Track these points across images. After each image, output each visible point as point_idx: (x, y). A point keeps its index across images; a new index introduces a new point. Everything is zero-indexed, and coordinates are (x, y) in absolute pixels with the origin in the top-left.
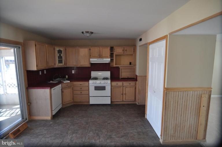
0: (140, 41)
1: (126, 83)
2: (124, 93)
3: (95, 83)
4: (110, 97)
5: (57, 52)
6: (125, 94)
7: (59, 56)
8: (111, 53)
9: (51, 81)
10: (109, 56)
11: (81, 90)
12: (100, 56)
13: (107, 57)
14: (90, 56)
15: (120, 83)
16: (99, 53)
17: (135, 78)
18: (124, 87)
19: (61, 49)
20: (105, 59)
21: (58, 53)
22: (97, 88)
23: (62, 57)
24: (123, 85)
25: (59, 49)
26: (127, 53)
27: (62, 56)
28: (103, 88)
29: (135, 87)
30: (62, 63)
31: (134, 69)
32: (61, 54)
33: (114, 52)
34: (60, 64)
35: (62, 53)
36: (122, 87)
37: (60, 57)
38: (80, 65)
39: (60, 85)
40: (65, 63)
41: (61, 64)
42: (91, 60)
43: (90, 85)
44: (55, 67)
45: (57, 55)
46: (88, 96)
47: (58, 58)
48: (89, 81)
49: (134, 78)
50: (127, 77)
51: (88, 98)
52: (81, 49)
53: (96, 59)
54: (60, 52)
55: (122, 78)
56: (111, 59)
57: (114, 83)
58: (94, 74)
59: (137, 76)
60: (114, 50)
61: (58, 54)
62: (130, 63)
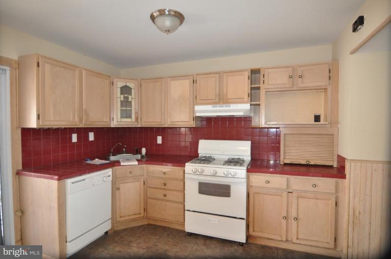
0: (355, 30)
1: (299, 183)
2: (293, 214)
3: (201, 174)
4: (244, 222)
5: (119, 90)
6: (296, 219)
7: (122, 99)
8: (252, 89)
9: (97, 159)
10: (246, 98)
11: (164, 189)
12: (222, 99)
13: (240, 101)
14: (196, 100)
15: (278, 181)
16: (217, 90)
17: (335, 165)
18: (294, 194)
19: (128, 84)
20: (233, 107)
21: (122, 94)
22: (206, 189)
23: (131, 102)
24: (288, 187)
25: (124, 84)
26: (303, 85)
27: (130, 100)
28: (223, 191)
29: (337, 198)
30: (130, 117)
31: (333, 135)
32: (130, 97)
33: (262, 86)
34: (124, 120)
35: (131, 95)
36: (285, 194)
37: (126, 103)
38: (169, 123)
39: (109, 171)
40: (137, 119)
41: (129, 120)
42: (197, 108)
43: (186, 175)
44: (112, 126)
45: (119, 97)
46: (182, 206)
47: (122, 106)
48: (184, 167)
49: (331, 167)
50: (303, 162)
51: (182, 213)
52: (172, 82)
53: (211, 106)
54: (126, 90)
55: (285, 164)
56: (251, 105)
57: (259, 179)
58: (206, 147)
59: (342, 160)
60: (262, 79)
61: (122, 96)
62: (317, 119)
